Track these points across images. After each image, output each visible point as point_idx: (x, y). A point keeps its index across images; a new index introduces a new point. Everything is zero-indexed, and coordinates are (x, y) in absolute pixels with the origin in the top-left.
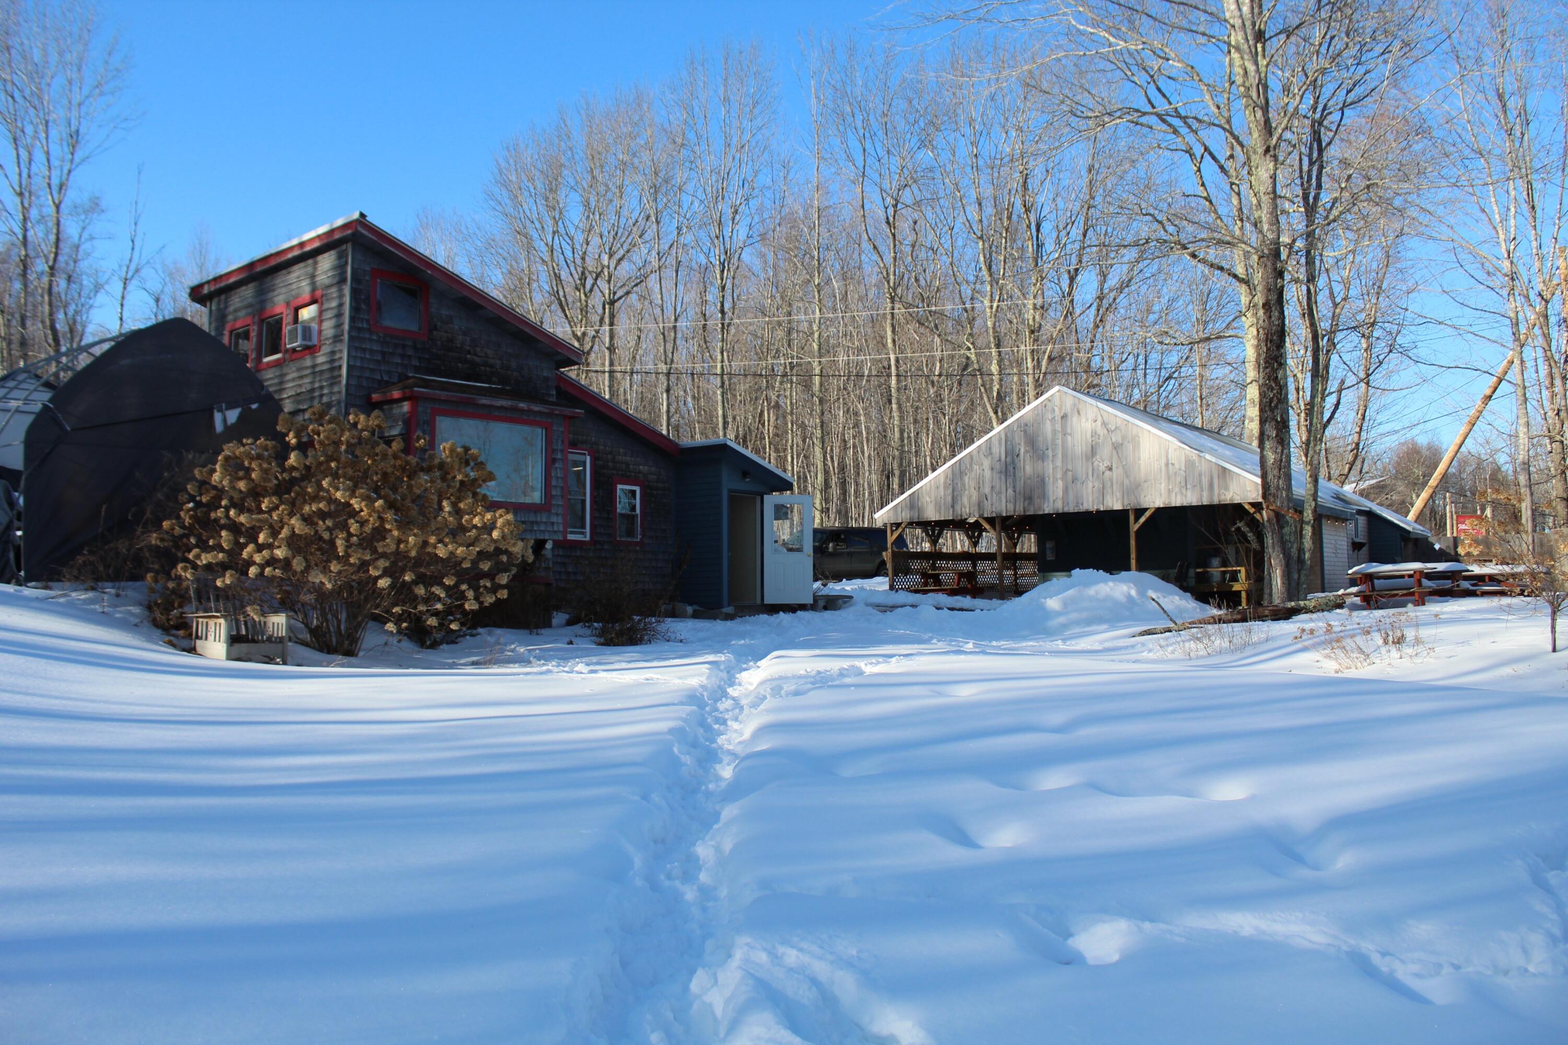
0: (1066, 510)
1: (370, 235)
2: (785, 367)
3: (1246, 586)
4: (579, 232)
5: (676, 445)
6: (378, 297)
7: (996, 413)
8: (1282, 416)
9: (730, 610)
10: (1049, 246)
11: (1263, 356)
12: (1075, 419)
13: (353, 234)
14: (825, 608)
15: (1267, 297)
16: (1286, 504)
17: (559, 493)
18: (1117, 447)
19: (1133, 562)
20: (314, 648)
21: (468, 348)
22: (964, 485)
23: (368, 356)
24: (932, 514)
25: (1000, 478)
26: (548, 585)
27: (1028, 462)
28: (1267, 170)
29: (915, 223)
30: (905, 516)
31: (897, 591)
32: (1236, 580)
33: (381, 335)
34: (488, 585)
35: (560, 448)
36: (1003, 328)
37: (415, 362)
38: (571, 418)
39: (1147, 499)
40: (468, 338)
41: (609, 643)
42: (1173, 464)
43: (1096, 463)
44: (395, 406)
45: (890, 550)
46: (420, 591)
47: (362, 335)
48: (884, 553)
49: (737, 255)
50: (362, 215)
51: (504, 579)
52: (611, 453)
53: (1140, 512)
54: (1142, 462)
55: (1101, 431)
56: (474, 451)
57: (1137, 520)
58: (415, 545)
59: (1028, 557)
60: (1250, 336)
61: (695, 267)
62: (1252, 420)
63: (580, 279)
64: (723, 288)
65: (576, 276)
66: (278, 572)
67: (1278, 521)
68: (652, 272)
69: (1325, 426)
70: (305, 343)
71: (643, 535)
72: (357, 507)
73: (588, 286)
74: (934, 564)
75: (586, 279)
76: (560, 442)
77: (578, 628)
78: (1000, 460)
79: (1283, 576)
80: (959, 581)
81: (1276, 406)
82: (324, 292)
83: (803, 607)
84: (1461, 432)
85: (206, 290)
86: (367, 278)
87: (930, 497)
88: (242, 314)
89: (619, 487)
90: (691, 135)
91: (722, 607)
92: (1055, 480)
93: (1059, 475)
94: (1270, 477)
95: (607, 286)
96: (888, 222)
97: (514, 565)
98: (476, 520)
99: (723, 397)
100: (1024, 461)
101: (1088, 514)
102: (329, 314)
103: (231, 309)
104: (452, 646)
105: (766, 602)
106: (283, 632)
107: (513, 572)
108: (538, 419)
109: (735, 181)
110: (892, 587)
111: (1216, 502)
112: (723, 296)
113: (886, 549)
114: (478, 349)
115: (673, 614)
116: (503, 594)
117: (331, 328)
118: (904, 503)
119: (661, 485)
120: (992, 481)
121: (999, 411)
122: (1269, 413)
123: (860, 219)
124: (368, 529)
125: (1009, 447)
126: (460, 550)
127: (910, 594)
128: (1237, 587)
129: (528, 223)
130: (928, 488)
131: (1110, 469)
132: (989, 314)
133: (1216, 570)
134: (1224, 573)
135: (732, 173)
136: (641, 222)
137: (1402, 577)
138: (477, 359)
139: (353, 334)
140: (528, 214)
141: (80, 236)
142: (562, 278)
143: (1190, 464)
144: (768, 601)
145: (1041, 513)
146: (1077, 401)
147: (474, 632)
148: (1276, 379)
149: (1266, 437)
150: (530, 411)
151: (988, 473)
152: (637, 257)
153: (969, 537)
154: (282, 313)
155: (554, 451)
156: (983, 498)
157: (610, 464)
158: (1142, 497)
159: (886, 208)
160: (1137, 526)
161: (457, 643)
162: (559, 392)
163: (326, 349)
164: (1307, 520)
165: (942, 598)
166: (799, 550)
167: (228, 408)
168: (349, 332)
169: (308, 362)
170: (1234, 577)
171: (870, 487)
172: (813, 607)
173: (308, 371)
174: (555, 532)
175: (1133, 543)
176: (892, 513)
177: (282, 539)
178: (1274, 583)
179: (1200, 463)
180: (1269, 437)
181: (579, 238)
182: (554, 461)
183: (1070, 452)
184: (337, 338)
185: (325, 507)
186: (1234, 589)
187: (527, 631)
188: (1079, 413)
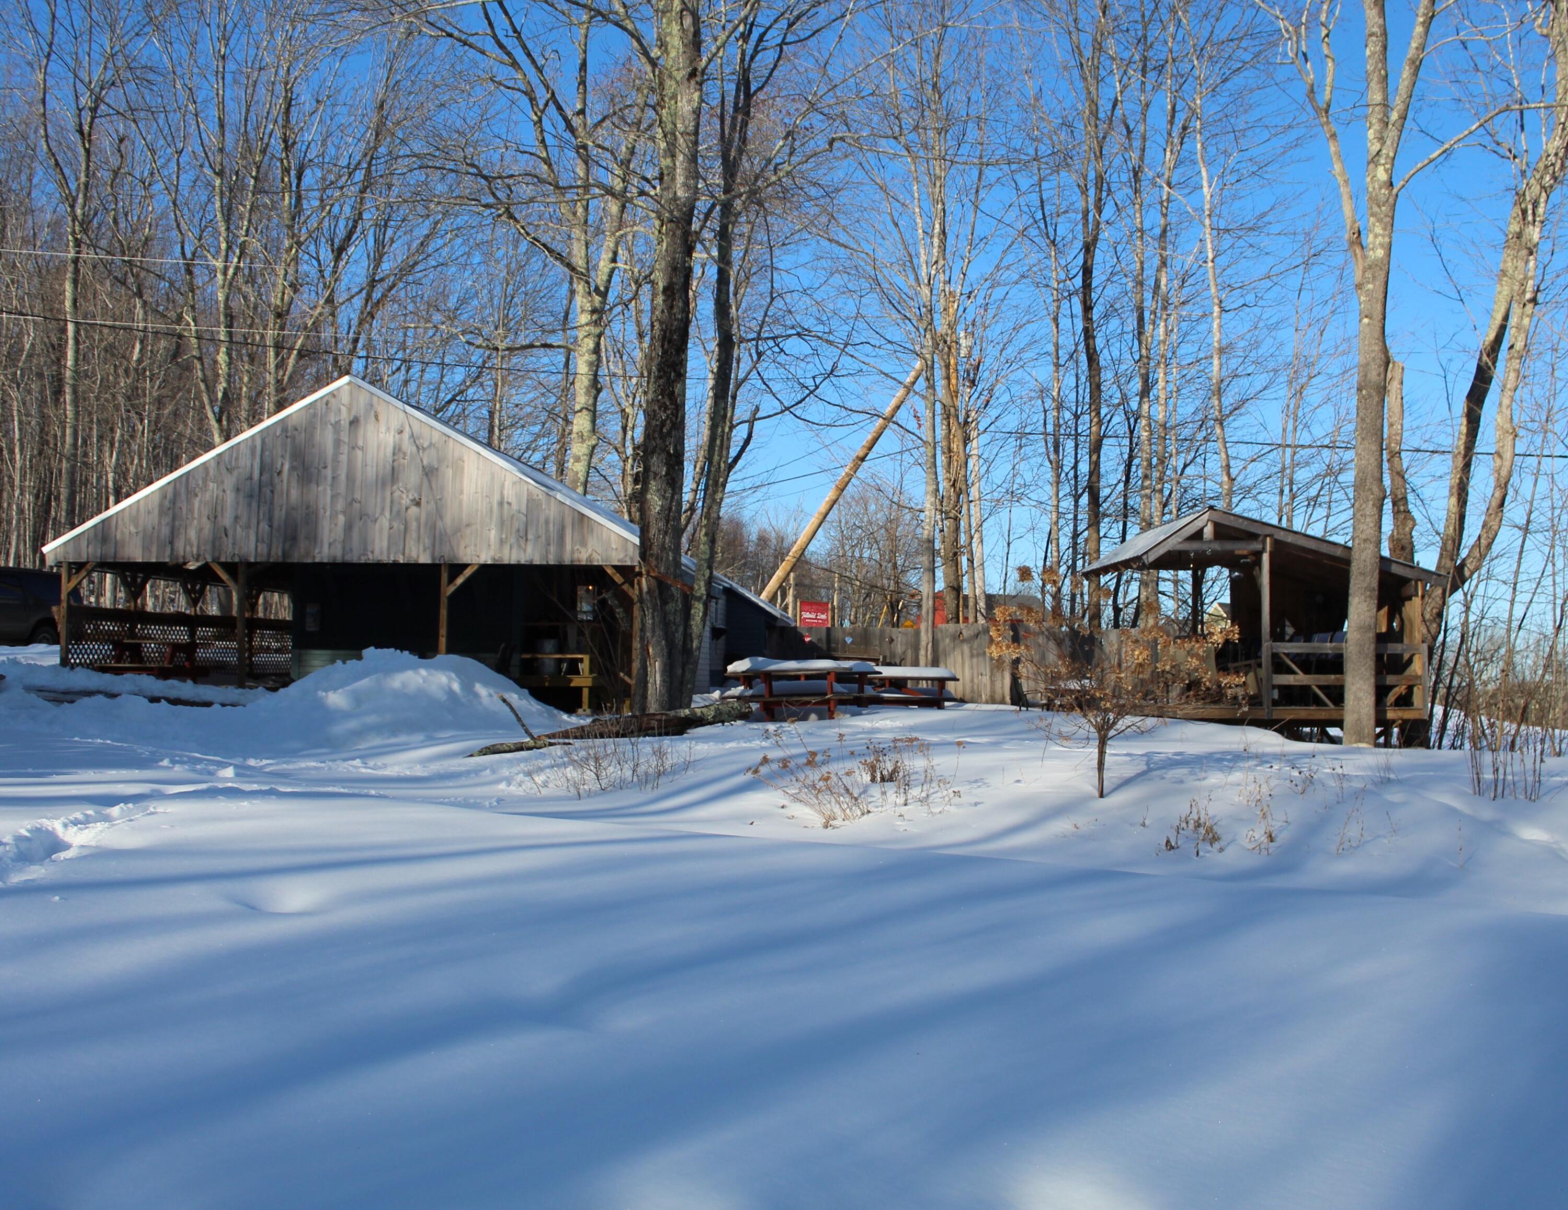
3: (588, 683)
7: (219, 421)
8: (675, 447)
10: (311, 203)
11: (656, 362)
12: (371, 427)
15: (671, 278)
16: (672, 569)
18: (430, 473)
19: (443, 641)
22: (191, 511)
24: (135, 553)
25: (249, 505)
27: (294, 484)
28: (689, 101)
29: (121, 140)
30: (86, 553)
31: (72, 668)
32: (577, 672)
36: (237, 303)
39: (468, 551)
42: (509, 504)
43: (397, 494)
45: (64, 604)
48: (54, 609)
53: (457, 568)
54: (465, 498)
55: (408, 447)
57: (452, 579)
59: (278, 626)
60: (584, 350)
67: (661, 593)
69: (731, 467)
74: (132, 630)
78: (251, 478)
79: (663, 672)
80: (173, 655)
81: (669, 433)
87: (136, 526)
92: (334, 515)
93: (340, 505)
94: (653, 531)
100: (289, 482)
101: (379, 567)
110: (64, 662)
111: (567, 561)
113: (58, 602)
118: (92, 532)
120: (237, 509)
121: (224, 418)
122: (658, 441)
123: (36, 121)
125: (267, 460)
127: (94, 673)
128: (576, 682)
130: (134, 513)
131: (418, 504)
132: (221, 282)
133: (549, 656)
134: (560, 661)
137: (797, 678)
143: (531, 503)
145: (310, 561)
146: (375, 399)
148: (672, 395)
149: (651, 475)
151: (230, 497)
153: (187, 592)
156: (219, 535)
158: (462, 547)
159: (80, 110)
160: (452, 589)
164: (698, 594)
165: (149, 683)
170: (574, 668)
171: (21, 511)
175: (444, 613)
176: (71, 546)
178: (651, 680)
179: (549, 504)
180: (656, 474)
183: (359, 475)
186: (572, 685)
188: (376, 418)
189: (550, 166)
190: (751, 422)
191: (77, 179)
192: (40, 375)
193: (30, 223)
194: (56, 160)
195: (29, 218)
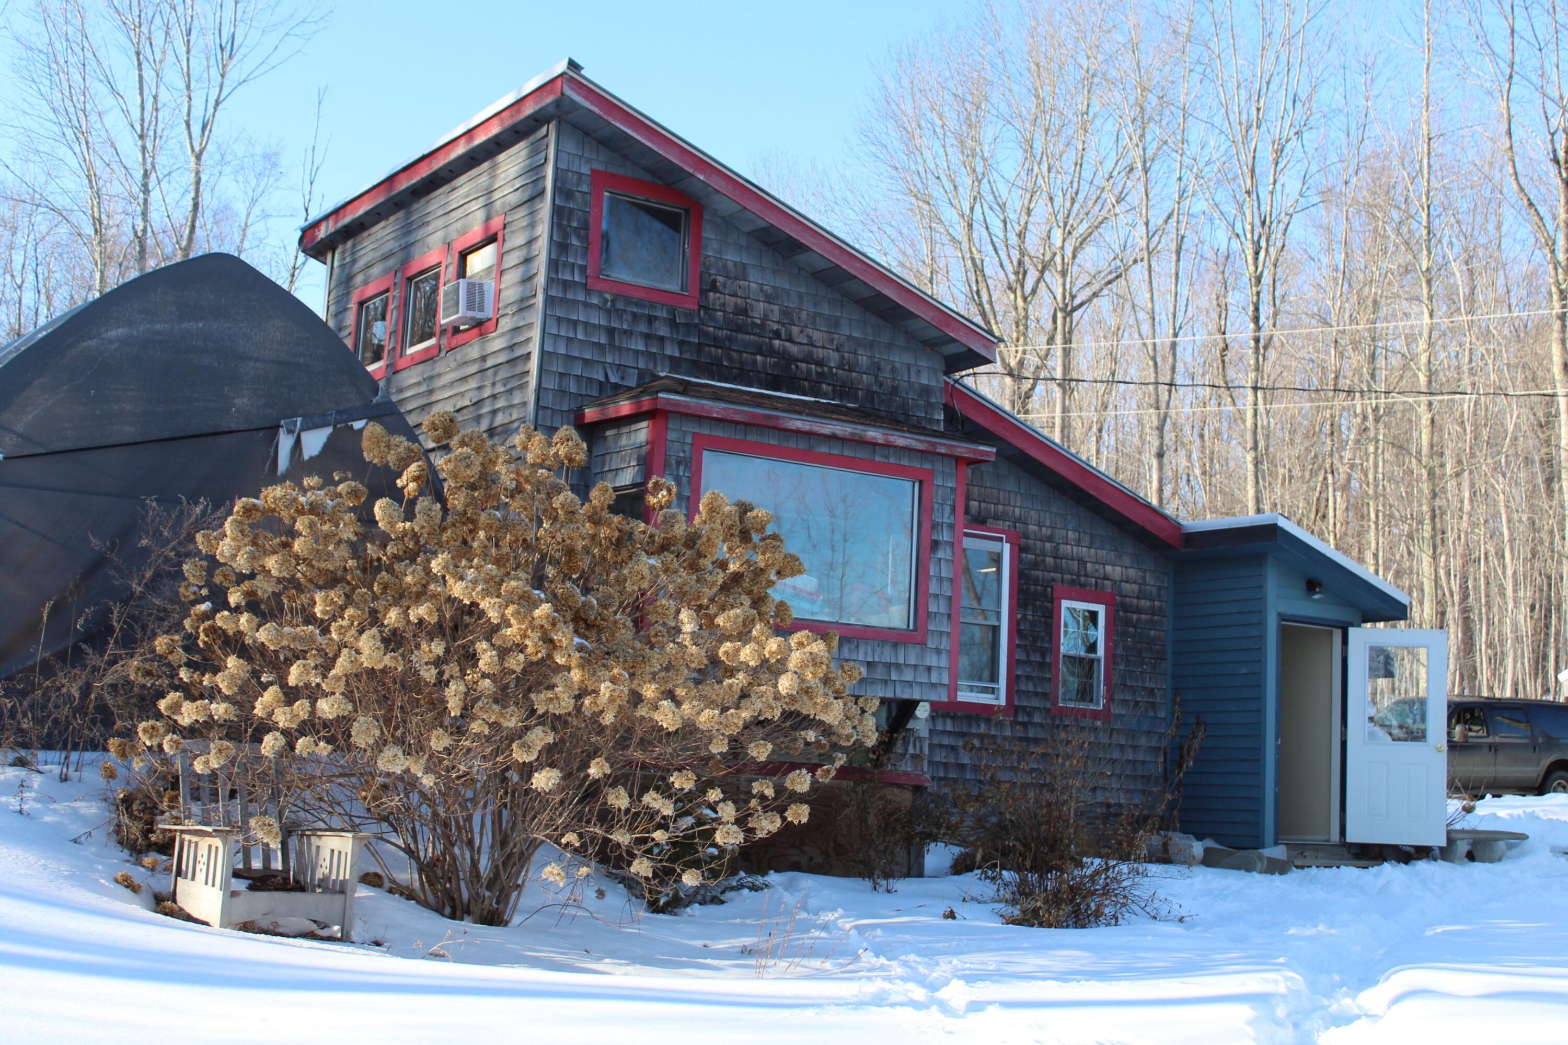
1: (588, 105)
2: (1365, 418)
4: (1017, 193)
5: (1177, 527)
6: (604, 226)
9: (1278, 852)
13: (558, 104)
14: (1470, 857)
17: (943, 608)
20: (425, 904)
21: (775, 327)
23: (580, 336)
26: (918, 789)
33: (608, 296)
34: (770, 792)
35: (946, 520)
37: (671, 350)
38: (970, 462)
40: (776, 308)
41: (1030, 919)
44: (625, 430)
46: (619, 799)
47: (570, 296)
49: (1282, 226)
50: (573, 65)
51: (801, 782)
52: (1050, 539)
56: (759, 513)
58: (612, 700)
61: (1210, 254)
63: (1016, 273)
64: (1259, 280)
65: (1009, 268)
66: (324, 749)
68: (1135, 261)
70: (471, 314)
71: (1110, 699)
72: (493, 615)
73: (1028, 288)
75: (1025, 273)
76: (947, 510)
77: (971, 882)
82: (508, 219)
83: (1423, 852)
85: (322, 233)
86: (585, 188)
88: (376, 271)
89: (1065, 604)
90: (1205, 22)
91: (1263, 847)
95: (1060, 281)
96: (1555, 159)
97: (842, 749)
98: (747, 654)
99: (1256, 466)
102: (512, 259)
103: (361, 263)
104: (712, 909)
105: (1351, 837)
106: (345, 873)
107: (838, 764)
108: (905, 462)
109: (1278, 99)
112: (1258, 294)
114: (795, 330)
115: (1164, 857)
116: (800, 814)
117: (514, 284)
119: (1145, 603)
124: (516, 662)
126: (707, 718)
129: (932, 181)
135: (1273, 86)
136: (1120, 179)
138: (793, 349)
139: (553, 293)
140: (932, 167)
141: (248, 215)
142: (987, 272)
144: (1353, 836)
147: (760, 880)
150: (888, 446)
152: (1111, 236)
154: (439, 265)
155: (934, 526)
157: (1050, 560)
161: (723, 902)
162: (951, 416)
163: (506, 324)
166: (1417, 736)
167: (306, 428)
168: (546, 290)
169: (474, 351)
172: (1445, 854)
173: (473, 369)
174: (934, 685)
177: (338, 679)
181: (1015, 202)
182: (935, 545)
184: (524, 304)
185: (430, 613)
187: (867, 883)
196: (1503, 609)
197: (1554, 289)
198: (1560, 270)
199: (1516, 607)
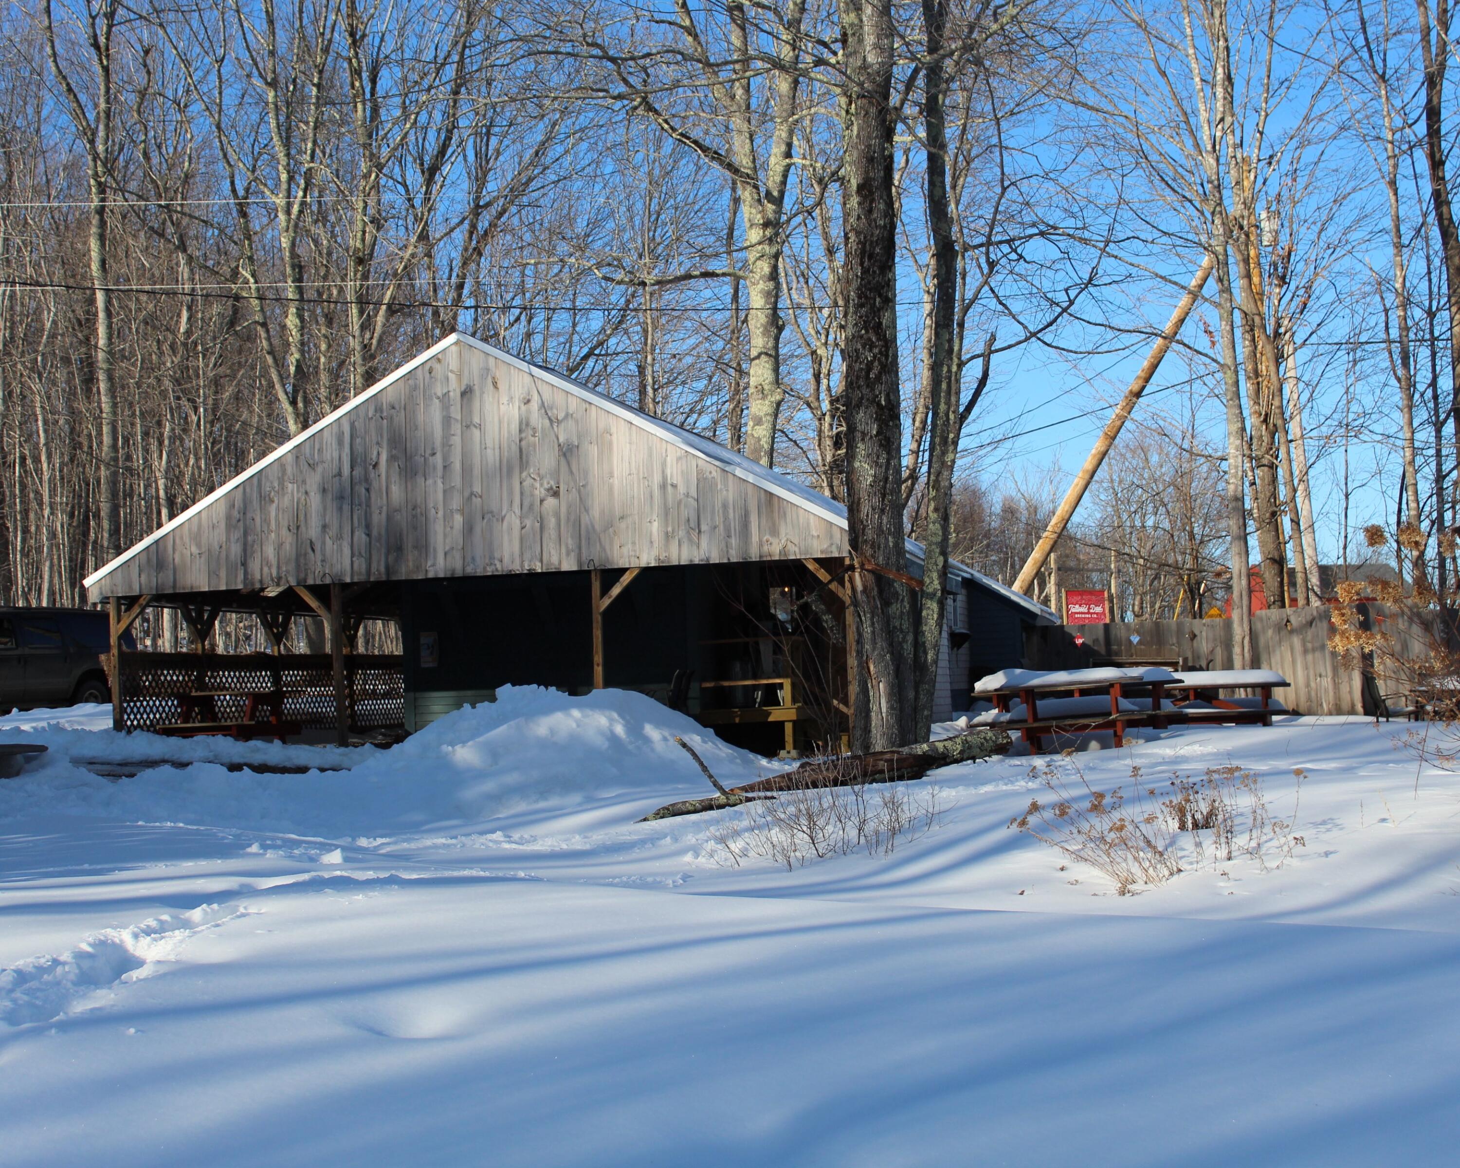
0: (470, 570)
3: (792, 714)
7: (293, 403)
8: (887, 396)
11: (855, 284)
12: (489, 397)
15: (867, 172)
16: (893, 559)
18: (568, 452)
19: (599, 671)
22: (266, 521)
24: (198, 579)
25: (340, 509)
27: (395, 477)
29: (147, 52)
30: (136, 585)
31: (129, 732)
32: (776, 702)
36: (306, 249)
39: (625, 550)
42: (674, 486)
43: (528, 482)
45: (115, 651)
48: (103, 657)
53: (612, 575)
54: (616, 482)
55: (537, 419)
57: (605, 589)
59: (385, 663)
60: (758, 276)
62: (758, 422)
67: (881, 592)
69: (963, 418)
74: (200, 678)
78: (340, 474)
79: (890, 696)
80: (254, 709)
81: (878, 378)
84: (1094, 451)
87: (199, 546)
92: (448, 517)
93: (456, 502)
94: (865, 509)
96: (96, 45)
100: (388, 477)
101: (510, 579)
110: (119, 725)
111: (754, 557)
113: (107, 648)
118: (144, 557)
120: (324, 515)
122: (865, 391)
123: (41, 37)
125: (359, 448)
127: (157, 737)
128: (776, 715)
130: (195, 528)
131: (556, 493)
132: (284, 224)
133: (738, 684)
134: (753, 688)
137: (1069, 694)
143: (704, 484)
145: (421, 577)
146: (491, 361)
148: (878, 328)
149: (858, 435)
151: (315, 500)
153: (267, 625)
156: (304, 549)
158: (616, 546)
159: (94, 18)
160: (606, 602)
164: (930, 590)
170: (771, 697)
171: (53, 534)
175: (597, 635)
176: (118, 576)
178: (875, 708)
179: (726, 482)
180: (864, 434)
183: (477, 461)
186: (771, 719)
188: (495, 385)
189: (696, 37)
190: (986, 356)
191: (96, 106)
192: (66, 360)
193: (41, 167)
194: (68, 84)
195: (40, 160)
196: (39, 517)
197: (92, 182)
198: (99, 163)
199: (52, 513)
